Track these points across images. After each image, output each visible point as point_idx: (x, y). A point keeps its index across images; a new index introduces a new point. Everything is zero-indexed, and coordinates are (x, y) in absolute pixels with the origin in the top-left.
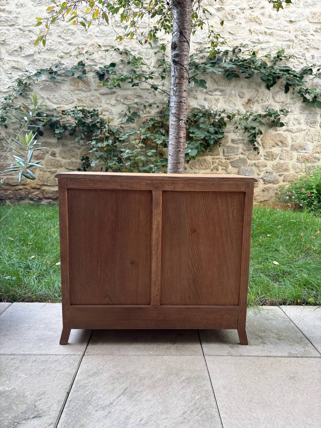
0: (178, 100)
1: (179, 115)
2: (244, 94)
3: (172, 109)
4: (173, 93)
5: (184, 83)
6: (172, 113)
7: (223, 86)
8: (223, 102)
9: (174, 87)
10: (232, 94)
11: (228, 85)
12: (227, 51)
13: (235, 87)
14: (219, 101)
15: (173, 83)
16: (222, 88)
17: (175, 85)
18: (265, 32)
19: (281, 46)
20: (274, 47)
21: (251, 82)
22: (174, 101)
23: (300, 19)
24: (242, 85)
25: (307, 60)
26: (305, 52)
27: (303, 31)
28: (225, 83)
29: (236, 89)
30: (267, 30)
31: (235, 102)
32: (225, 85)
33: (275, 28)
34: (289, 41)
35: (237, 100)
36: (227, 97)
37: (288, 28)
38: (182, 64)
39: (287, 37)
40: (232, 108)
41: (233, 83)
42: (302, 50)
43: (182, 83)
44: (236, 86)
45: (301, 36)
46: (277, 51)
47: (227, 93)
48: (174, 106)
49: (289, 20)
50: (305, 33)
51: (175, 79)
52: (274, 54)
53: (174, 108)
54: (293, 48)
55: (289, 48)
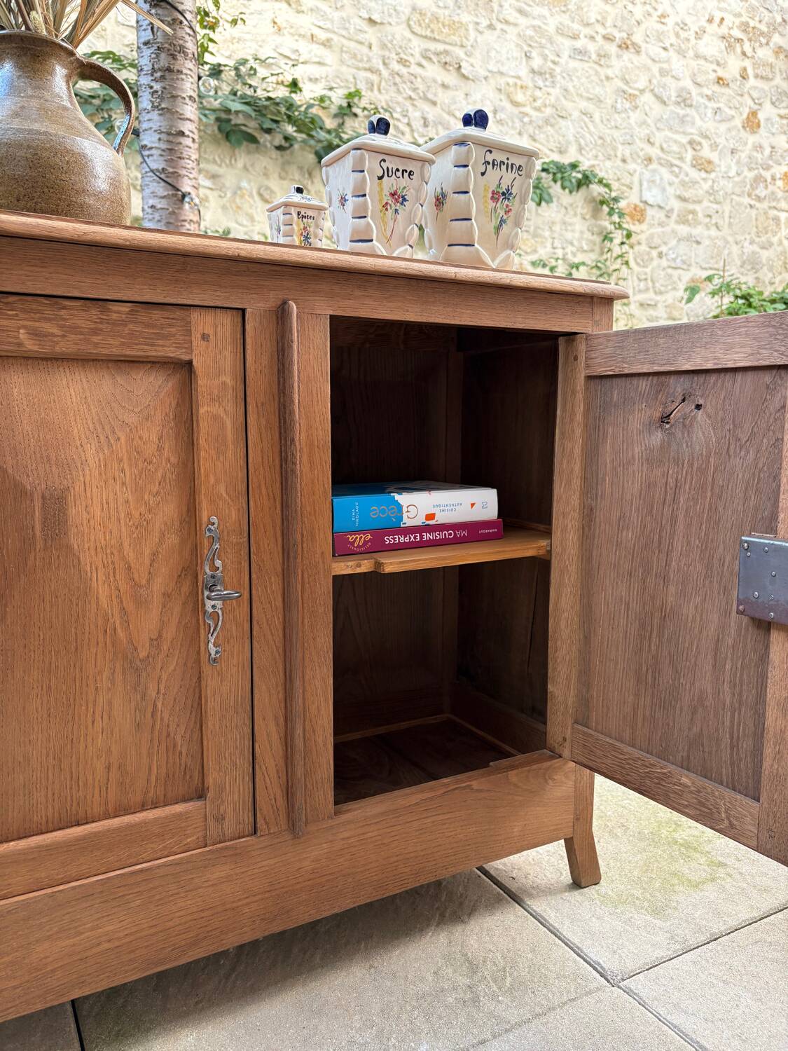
0: (171, 127)
1: (176, 175)
2: (272, 192)
3: (148, 156)
4: (153, 103)
5: (189, 72)
6: (152, 171)
7: (215, 162)
8: (220, 210)
9: (155, 80)
10: (240, 188)
11: (228, 162)
12: (220, 65)
13: (247, 170)
14: (207, 204)
15: (148, 68)
16: (213, 168)
17: (158, 75)
18: (312, 35)
19: (352, 80)
20: (338, 81)
21: (289, 163)
22: (155, 127)
23: (390, 20)
24: (265, 168)
25: (414, 127)
26: (408, 103)
27: (400, 51)
28: (219, 156)
29: (251, 177)
30: (316, 31)
31: (250, 211)
32: (222, 161)
33: (336, 30)
34: (370, 70)
35: (256, 208)
36: (229, 195)
37: (367, 36)
38: (181, 8)
39: (365, 59)
40: (245, 229)
41: (242, 160)
42: (400, 99)
43: (180, 72)
44: (250, 169)
45: (395, 63)
46: (346, 92)
47: (228, 184)
48: (157, 145)
49: (367, 17)
50: (405, 57)
51: (158, 56)
52: (338, 98)
53: (159, 152)
54: (379, 90)
55: (372, 90)
